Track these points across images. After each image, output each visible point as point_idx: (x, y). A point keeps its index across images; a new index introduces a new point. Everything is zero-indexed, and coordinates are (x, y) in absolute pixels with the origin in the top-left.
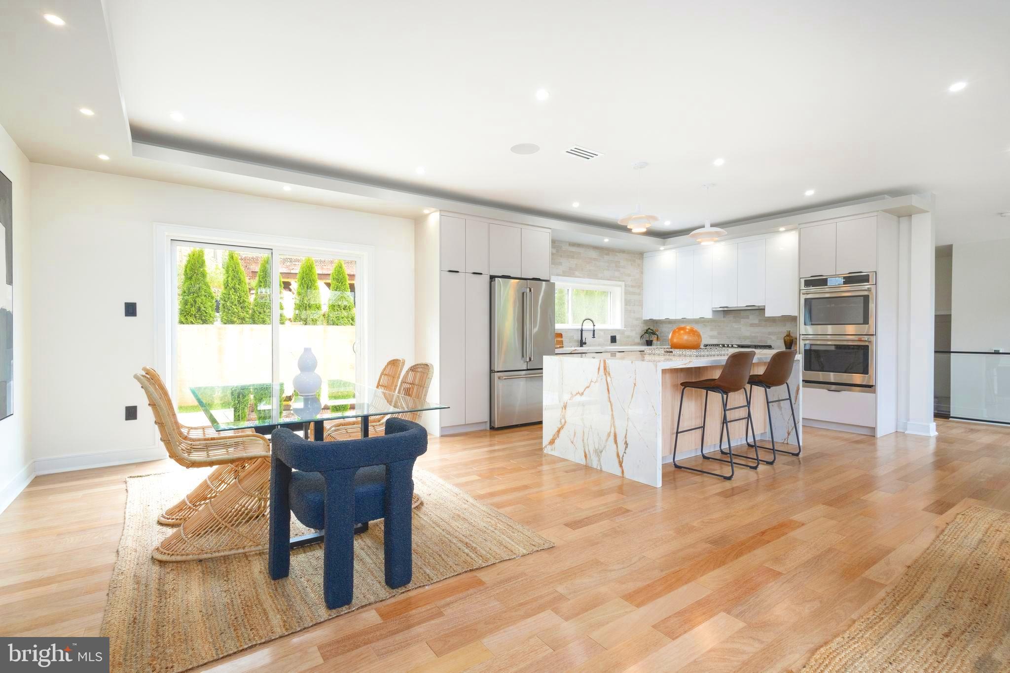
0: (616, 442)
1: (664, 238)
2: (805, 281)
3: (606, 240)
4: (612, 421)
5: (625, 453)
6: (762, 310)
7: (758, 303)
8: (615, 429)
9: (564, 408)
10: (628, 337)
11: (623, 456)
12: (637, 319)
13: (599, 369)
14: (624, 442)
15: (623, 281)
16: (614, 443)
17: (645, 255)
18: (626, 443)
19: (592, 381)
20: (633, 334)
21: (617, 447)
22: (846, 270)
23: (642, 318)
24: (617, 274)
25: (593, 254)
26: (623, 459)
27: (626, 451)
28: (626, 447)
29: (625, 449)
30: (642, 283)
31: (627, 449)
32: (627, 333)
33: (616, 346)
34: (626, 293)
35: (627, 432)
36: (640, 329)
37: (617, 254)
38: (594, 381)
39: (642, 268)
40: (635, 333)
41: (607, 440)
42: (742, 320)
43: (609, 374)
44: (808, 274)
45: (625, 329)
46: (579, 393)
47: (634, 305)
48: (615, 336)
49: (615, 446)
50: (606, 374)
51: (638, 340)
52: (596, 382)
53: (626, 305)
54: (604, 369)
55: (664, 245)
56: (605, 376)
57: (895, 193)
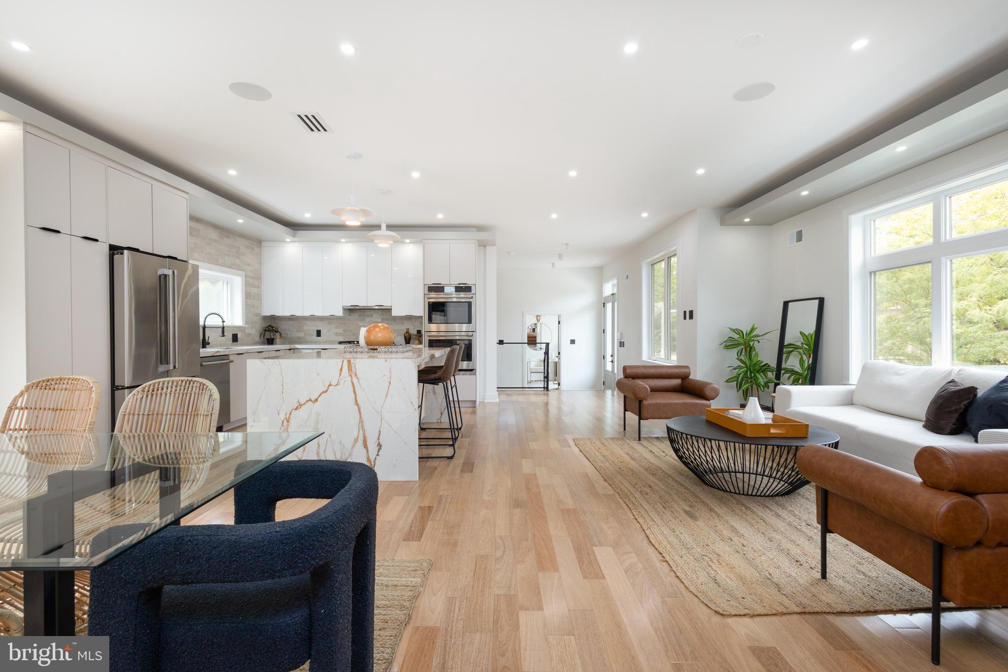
0: (366, 446)
1: (294, 230)
2: (428, 287)
3: (240, 221)
4: (361, 424)
5: (378, 455)
6: (389, 310)
7: (386, 304)
8: (364, 433)
9: (285, 422)
10: (249, 335)
11: (375, 459)
12: (257, 315)
13: (341, 370)
14: (376, 444)
15: (244, 271)
16: (363, 448)
17: (263, 244)
18: (380, 446)
19: (330, 385)
20: (253, 332)
21: (367, 451)
22: (456, 281)
23: (261, 314)
24: (237, 261)
25: (214, 234)
26: (375, 462)
27: (379, 453)
28: (379, 449)
29: (378, 451)
30: (261, 275)
31: (381, 451)
32: (248, 331)
33: (237, 346)
34: (246, 285)
35: (380, 434)
36: (259, 326)
37: (238, 238)
38: (334, 383)
39: (261, 259)
40: (255, 331)
41: (353, 447)
42: (366, 318)
43: (356, 375)
44: (431, 282)
45: (247, 326)
46: (310, 400)
47: (254, 299)
48: (237, 334)
49: (365, 450)
50: (351, 376)
51: (257, 338)
52: (337, 385)
53: (246, 298)
54: (349, 370)
55: (294, 237)
56: (350, 378)
57: (480, 228)
